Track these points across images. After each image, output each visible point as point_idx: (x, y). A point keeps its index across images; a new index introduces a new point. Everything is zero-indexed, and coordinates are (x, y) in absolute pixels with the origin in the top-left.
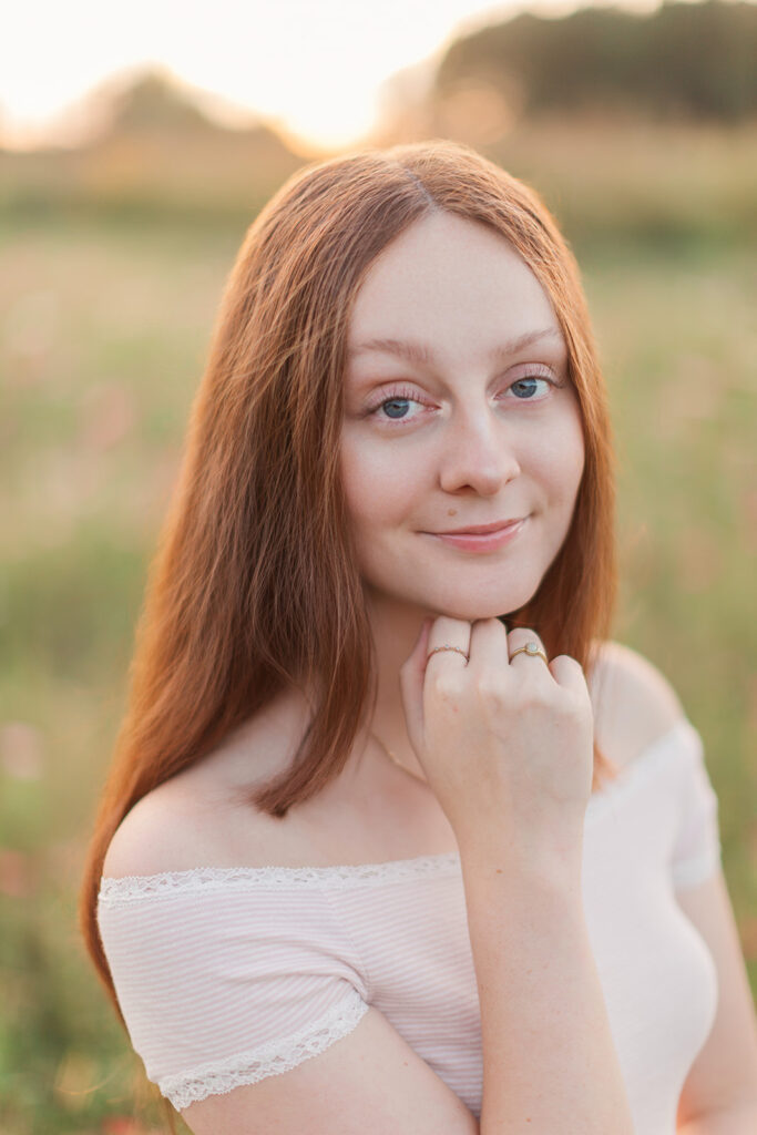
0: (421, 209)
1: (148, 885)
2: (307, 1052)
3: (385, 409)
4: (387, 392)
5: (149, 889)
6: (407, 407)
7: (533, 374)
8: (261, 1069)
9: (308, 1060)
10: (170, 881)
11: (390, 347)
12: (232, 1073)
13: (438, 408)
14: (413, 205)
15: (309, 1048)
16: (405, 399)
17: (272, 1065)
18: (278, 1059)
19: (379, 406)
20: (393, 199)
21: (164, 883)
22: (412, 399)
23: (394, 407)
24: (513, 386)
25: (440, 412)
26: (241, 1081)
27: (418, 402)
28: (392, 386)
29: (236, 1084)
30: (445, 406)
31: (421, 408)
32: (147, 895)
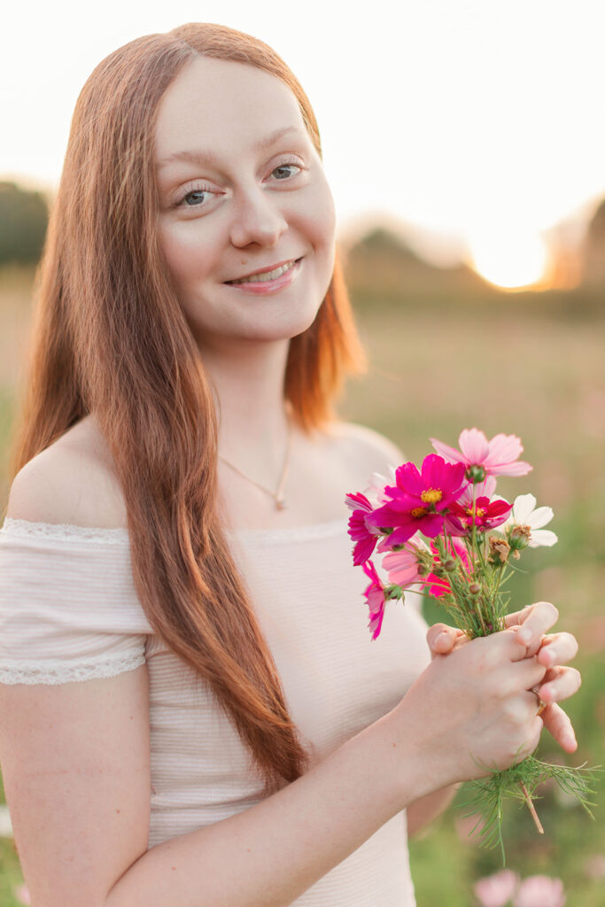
0: (187, 56)
1: (30, 529)
2: (73, 677)
3: (187, 200)
4: (187, 188)
5: (30, 532)
6: (202, 198)
7: (287, 162)
8: (40, 676)
9: (72, 682)
10: (44, 530)
11: (185, 157)
12: (20, 672)
13: (224, 193)
14: (182, 54)
15: (77, 674)
16: (200, 191)
17: (48, 676)
18: (53, 673)
19: (183, 200)
20: (167, 53)
21: (40, 530)
22: (205, 191)
23: (193, 197)
24: (274, 172)
25: (226, 196)
26: (23, 680)
27: (209, 192)
28: (190, 183)
29: (19, 681)
30: (229, 193)
31: (212, 195)
32: (28, 536)
